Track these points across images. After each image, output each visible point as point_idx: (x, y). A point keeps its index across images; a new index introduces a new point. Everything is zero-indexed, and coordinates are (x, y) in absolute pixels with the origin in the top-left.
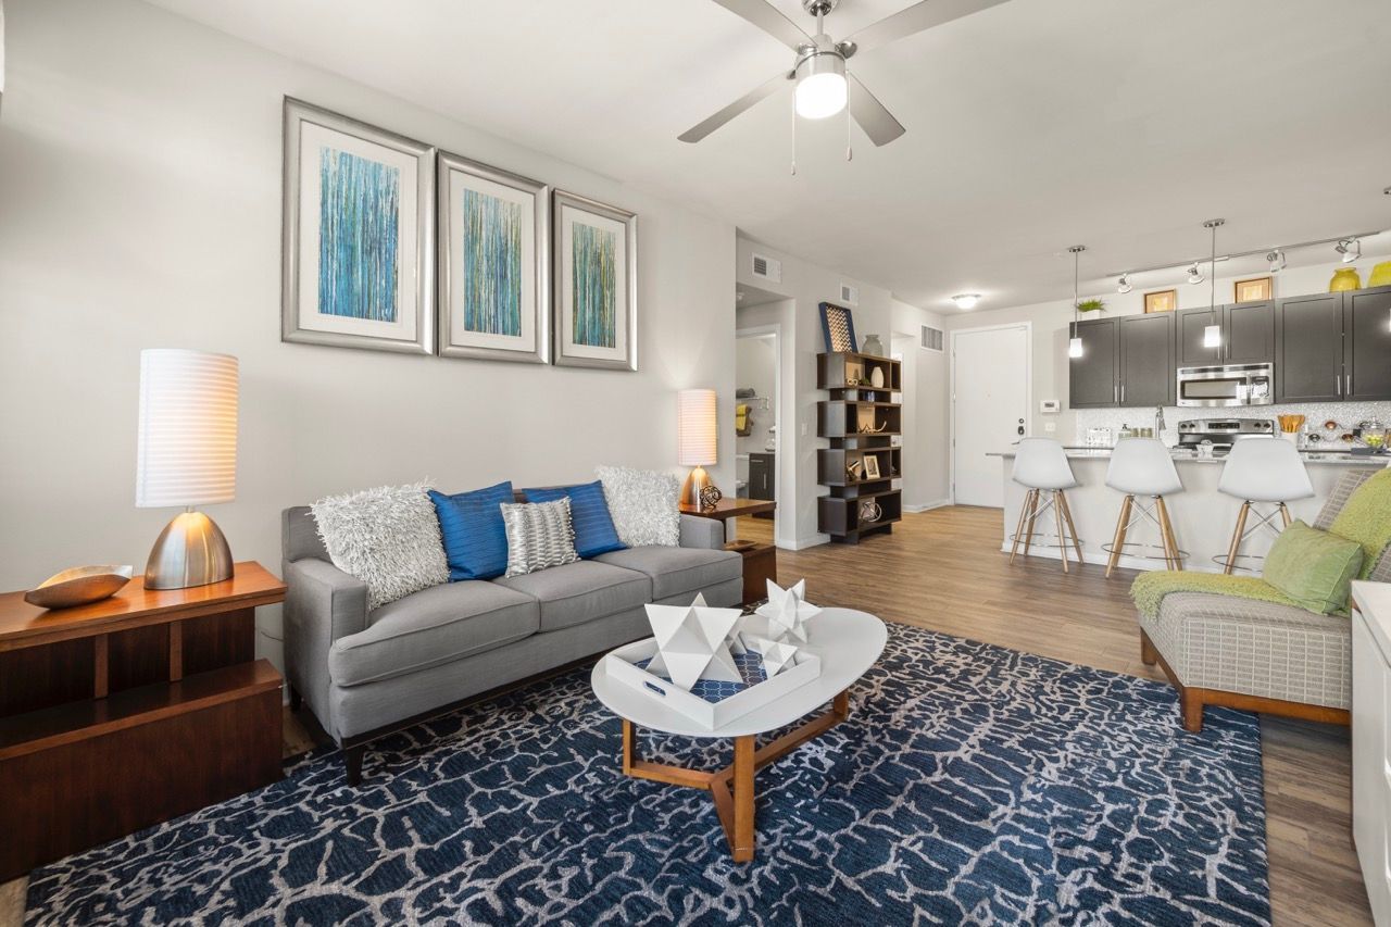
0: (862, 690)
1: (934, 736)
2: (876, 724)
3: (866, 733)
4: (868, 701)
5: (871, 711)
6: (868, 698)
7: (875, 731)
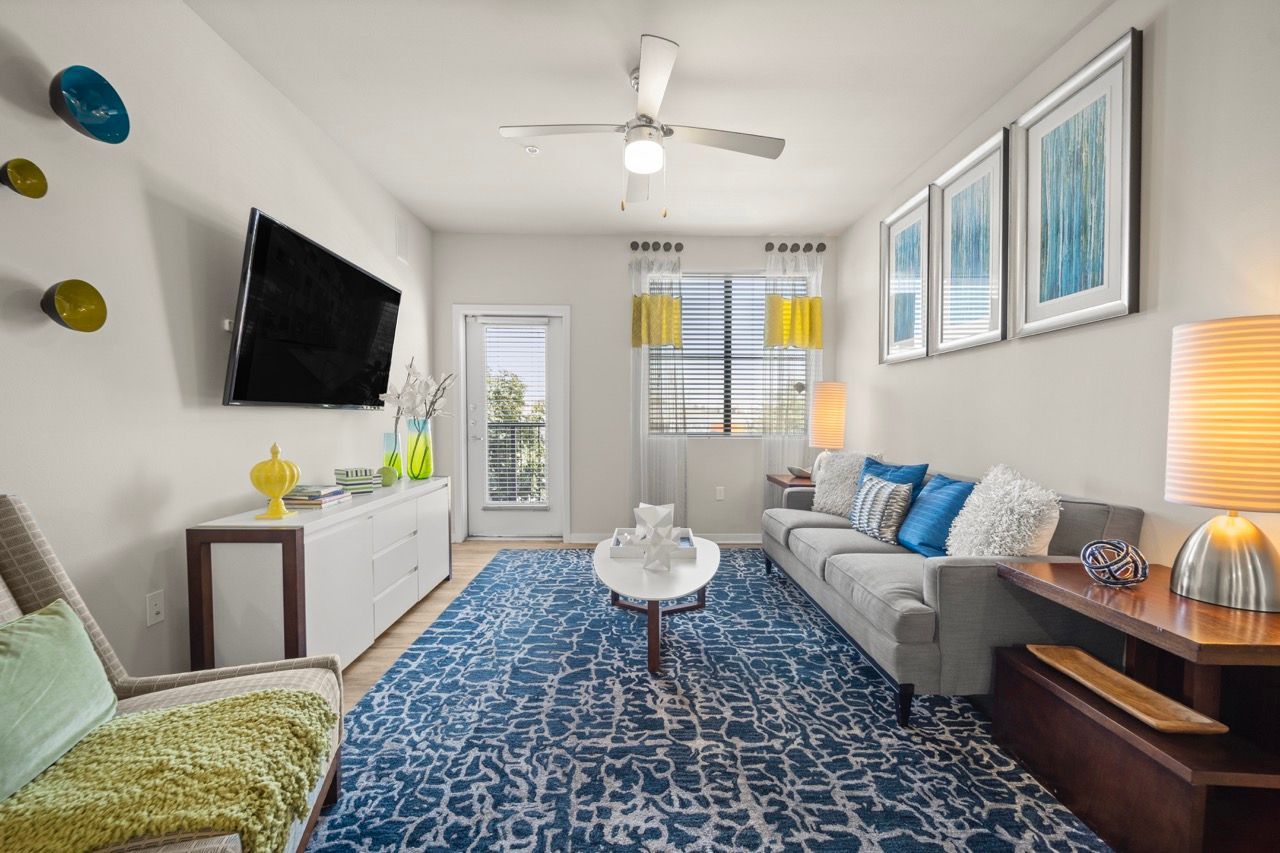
2: (626, 676)
6: (656, 696)
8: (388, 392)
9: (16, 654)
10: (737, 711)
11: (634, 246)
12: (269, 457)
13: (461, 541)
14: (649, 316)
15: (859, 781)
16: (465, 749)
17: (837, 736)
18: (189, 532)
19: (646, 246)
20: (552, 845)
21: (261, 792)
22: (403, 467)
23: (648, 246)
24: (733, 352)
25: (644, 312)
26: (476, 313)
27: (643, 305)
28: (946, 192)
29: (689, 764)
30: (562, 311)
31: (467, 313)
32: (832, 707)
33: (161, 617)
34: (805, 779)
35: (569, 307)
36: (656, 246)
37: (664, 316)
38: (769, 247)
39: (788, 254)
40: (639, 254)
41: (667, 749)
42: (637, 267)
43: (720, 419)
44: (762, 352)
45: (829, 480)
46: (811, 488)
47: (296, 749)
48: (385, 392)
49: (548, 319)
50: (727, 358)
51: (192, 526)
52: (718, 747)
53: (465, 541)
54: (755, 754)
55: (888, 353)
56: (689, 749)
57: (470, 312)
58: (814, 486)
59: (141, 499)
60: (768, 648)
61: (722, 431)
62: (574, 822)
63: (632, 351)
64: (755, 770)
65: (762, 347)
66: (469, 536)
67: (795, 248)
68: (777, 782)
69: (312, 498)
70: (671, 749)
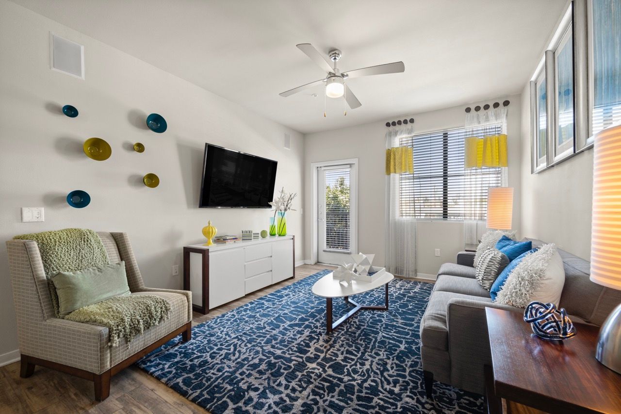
0: (320, 346)
1: (295, 328)
2: (316, 330)
3: (320, 326)
4: (318, 340)
5: (317, 335)
6: (318, 342)
7: (316, 327)
8: (273, 201)
9: (102, 272)
10: (345, 359)
11: (388, 125)
12: (208, 225)
13: (313, 264)
14: (395, 159)
15: (366, 410)
16: (234, 338)
17: (382, 387)
18: (184, 248)
19: (394, 124)
20: (223, 378)
21: (122, 320)
22: (276, 231)
23: (394, 123)
24: (448, 173)
25: (392, 157)
26: (321, 166)
27: (392, 153)
28: (556, 53)
29: (298, 371)
30: (354, 161)
31: (318, 166)
32: (397, 374)
33: (177, 274)
34: (341, 398)
35: (357, 159)
36: (399, 123)
37: (403, 157)
38: (468, 110)
39: (482, 112)
40: (392, 128)
41: (297, 363)
42: (390, 135)
43: (441, 210)
44: (463, 172)
45: (483, 248)
46: (474, 253)
47: (144, 313)
48: (272, 201)
49: (351, 165)
50: (445, 176)
51: (185, 246)
52: (319, 370)
53: (316, 264)
54: (331, 379)
55: (537, 166)
56: (307, 365)
57: (319, 166)
58: (475, 251)
59: (173, 237)
60: (397, 337)
61: (442, 217)
62: (237, 375)
63: (386, 176)
64: (322, 384)
65: (463, 169)
66: (318, 262)
67: (487, 107)
68: (326, 394)
69: (224, 240)
70: (299, 363)
